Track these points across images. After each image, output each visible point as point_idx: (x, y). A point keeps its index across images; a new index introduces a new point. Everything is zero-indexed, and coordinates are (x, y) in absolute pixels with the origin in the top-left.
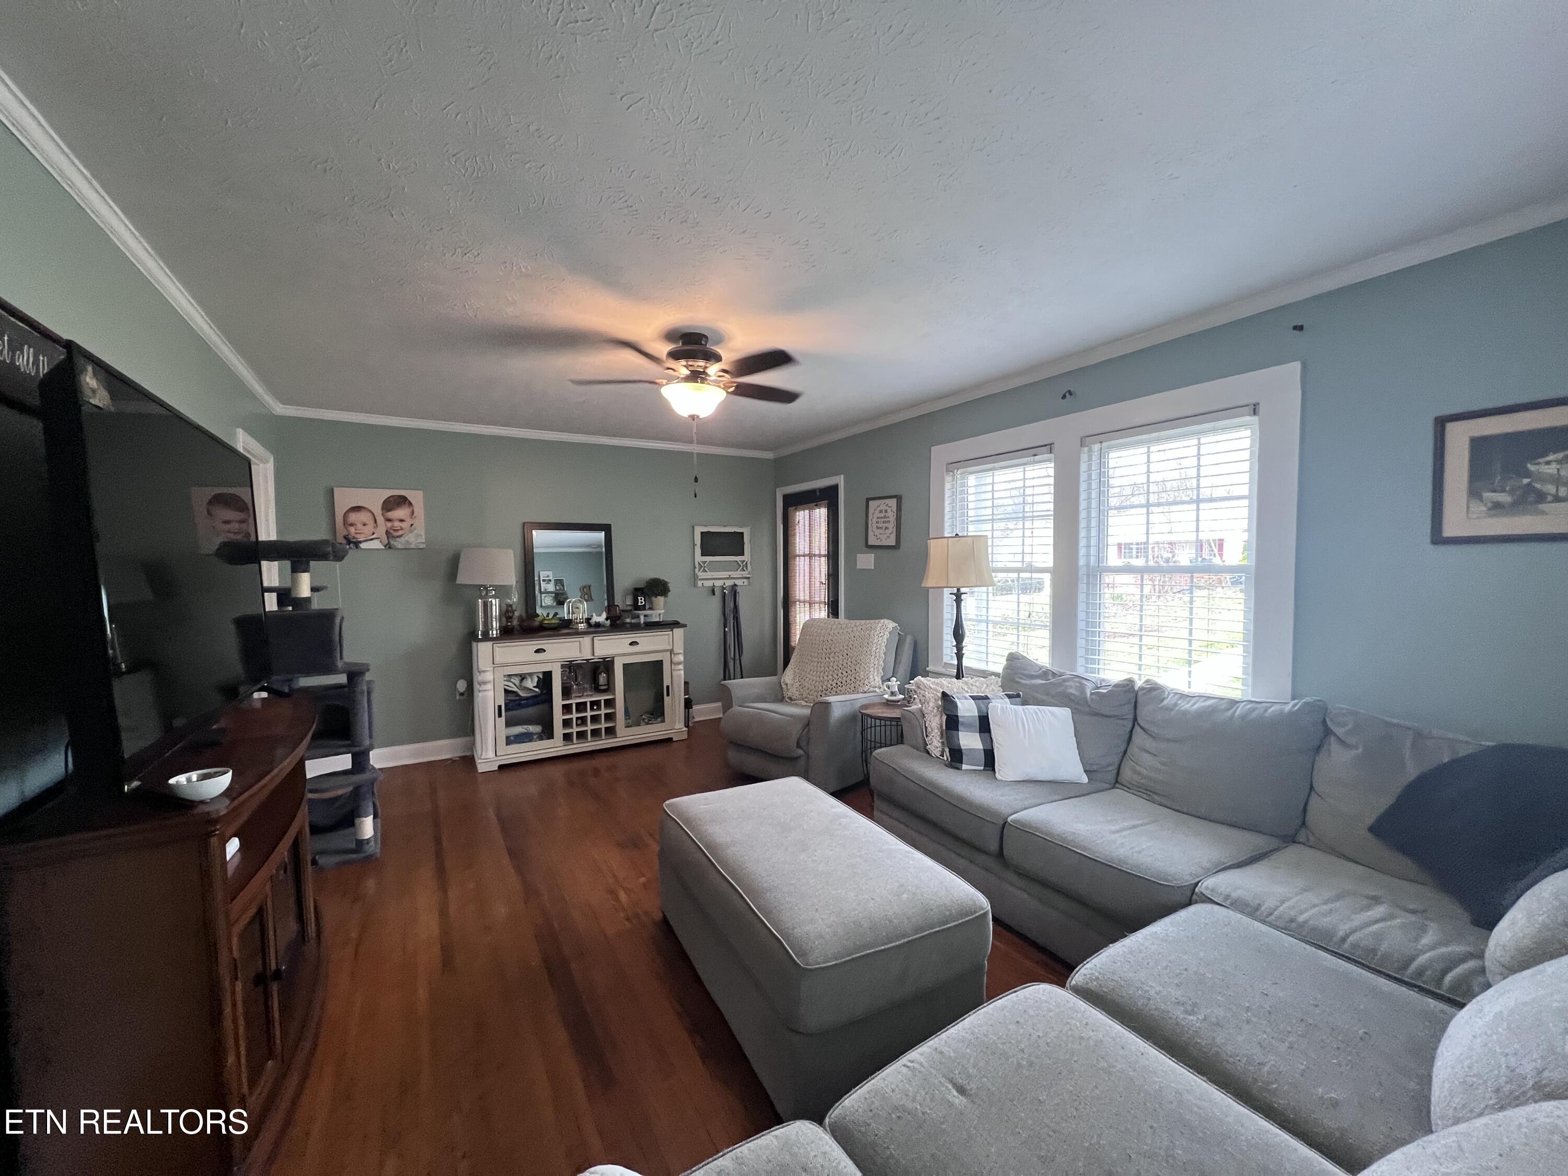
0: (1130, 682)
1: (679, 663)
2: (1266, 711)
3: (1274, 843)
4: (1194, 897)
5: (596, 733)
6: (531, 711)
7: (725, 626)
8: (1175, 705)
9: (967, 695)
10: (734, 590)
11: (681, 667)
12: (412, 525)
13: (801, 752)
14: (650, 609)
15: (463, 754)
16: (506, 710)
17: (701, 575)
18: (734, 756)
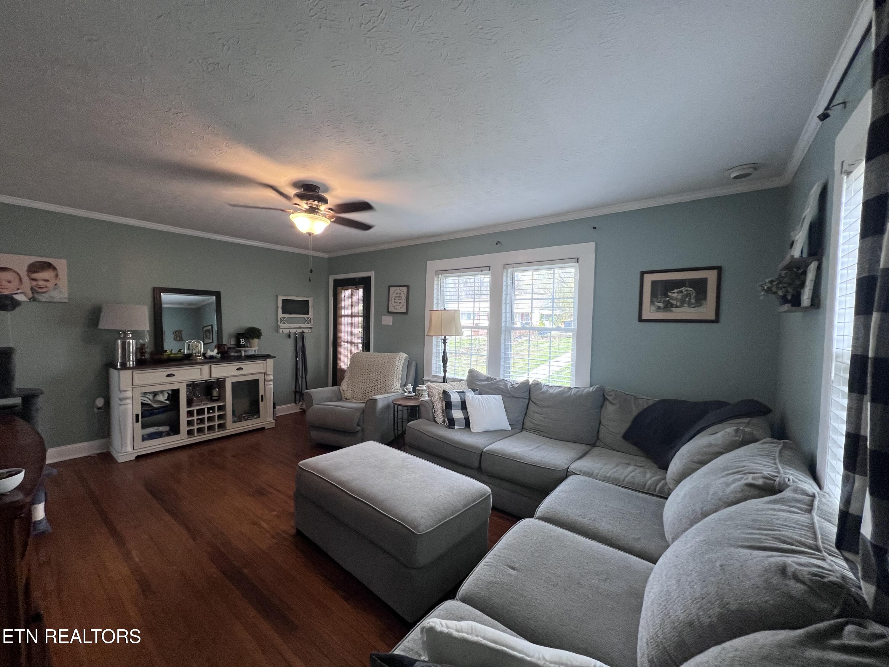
0: (527, 381)
1: (270, 381)
2: (583, 392)
3: (588, 447)
4: (568, 473)
5: (210, 428)
6: (161, 417)
7: (296, 357)
8: (547, 391)
9: (454, 391)
10: (302, 334)
11: (271, 383)
12: (56, 284)
13: (359, 428)
14: (250, 347)
15: (101, 451)
16: (142, 417)
17: (282, 325)
18: (315, 434)
